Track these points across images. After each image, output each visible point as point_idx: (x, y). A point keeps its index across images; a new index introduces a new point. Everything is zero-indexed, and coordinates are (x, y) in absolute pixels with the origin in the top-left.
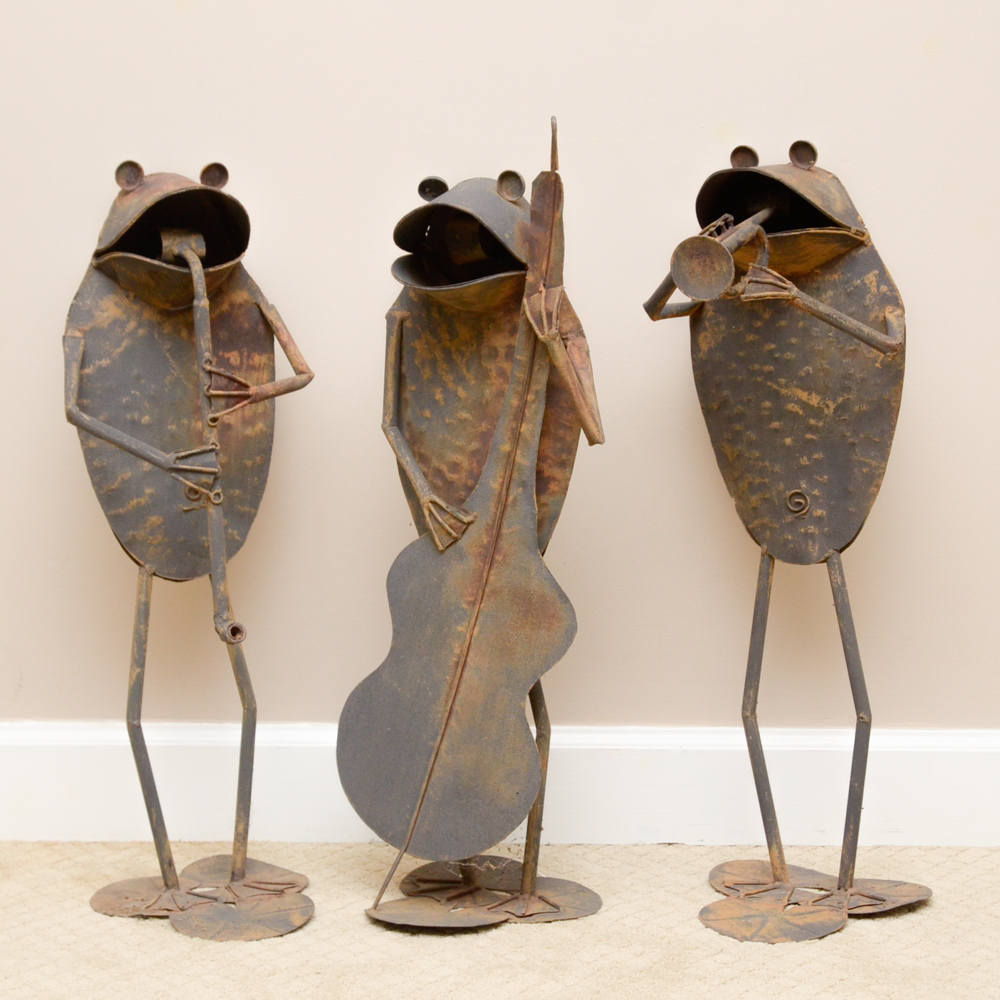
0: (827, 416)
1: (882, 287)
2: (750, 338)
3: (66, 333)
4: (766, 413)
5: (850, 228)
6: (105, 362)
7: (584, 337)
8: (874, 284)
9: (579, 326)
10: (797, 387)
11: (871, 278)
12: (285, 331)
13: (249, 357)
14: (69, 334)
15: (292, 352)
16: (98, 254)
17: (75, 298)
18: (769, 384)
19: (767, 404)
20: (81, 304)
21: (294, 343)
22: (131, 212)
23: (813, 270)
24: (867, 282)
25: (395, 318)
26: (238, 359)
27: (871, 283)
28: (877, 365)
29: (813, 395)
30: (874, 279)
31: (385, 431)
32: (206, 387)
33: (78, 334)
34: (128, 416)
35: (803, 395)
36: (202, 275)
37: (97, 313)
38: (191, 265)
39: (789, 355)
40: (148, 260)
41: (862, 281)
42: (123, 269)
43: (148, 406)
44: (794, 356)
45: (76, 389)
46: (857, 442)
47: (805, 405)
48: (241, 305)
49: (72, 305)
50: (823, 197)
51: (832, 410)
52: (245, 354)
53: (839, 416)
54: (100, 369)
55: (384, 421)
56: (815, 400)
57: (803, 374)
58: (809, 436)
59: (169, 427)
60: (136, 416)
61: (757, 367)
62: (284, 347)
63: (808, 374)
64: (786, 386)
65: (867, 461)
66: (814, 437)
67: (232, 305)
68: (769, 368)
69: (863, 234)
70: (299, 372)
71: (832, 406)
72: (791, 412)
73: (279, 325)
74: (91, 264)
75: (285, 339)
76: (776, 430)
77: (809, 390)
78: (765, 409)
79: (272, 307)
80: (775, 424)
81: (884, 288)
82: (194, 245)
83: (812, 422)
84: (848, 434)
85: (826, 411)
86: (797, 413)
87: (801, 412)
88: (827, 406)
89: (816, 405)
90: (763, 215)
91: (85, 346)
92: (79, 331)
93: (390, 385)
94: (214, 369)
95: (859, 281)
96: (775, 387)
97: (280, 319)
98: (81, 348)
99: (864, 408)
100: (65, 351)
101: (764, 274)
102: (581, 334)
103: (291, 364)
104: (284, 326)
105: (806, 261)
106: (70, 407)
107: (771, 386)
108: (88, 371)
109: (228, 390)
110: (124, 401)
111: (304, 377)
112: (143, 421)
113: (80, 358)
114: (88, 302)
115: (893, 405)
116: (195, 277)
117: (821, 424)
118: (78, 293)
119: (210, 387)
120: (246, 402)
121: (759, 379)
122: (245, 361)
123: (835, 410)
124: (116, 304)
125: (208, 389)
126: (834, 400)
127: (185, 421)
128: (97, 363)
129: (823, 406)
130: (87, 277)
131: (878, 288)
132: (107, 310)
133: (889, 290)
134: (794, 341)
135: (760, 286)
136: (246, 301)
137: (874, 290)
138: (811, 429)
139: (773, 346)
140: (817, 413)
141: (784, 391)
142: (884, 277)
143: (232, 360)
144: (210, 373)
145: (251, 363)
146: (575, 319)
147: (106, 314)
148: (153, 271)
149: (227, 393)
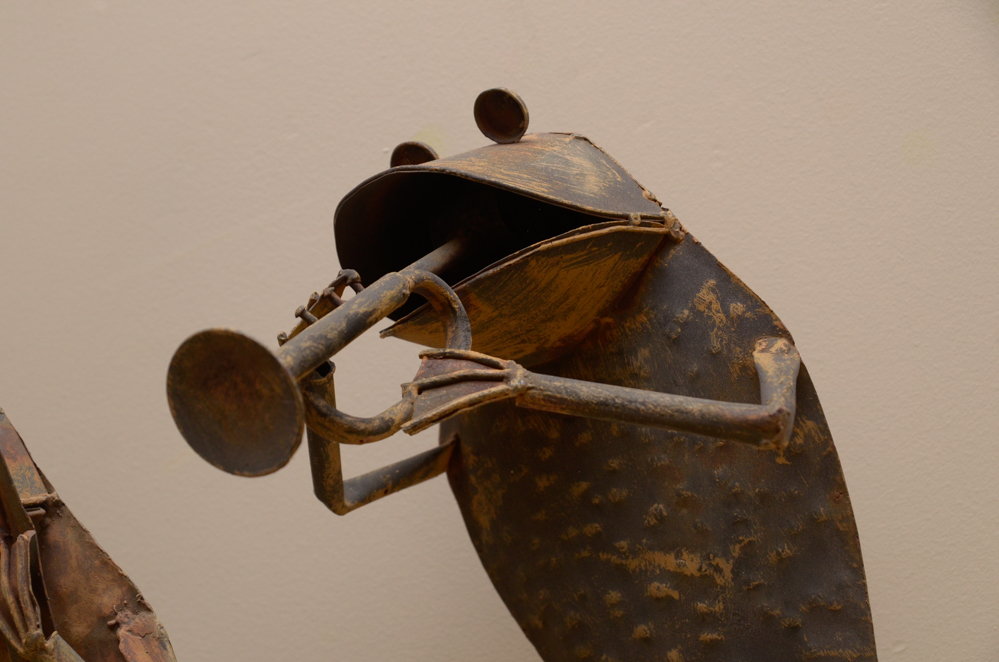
0: (723, 588)
1: (732, 306)
2: (543, 483)
4: (619, 613)
5: (626, 217)
7: (149, 610)
8: (716, 306)
9: (132, 591)
10: (651, 548)
11: (706, 295)
18: (603, 556)
19: (614, 596)
23: (597, 322)
24: (701, 308)
27: (709, 308)
28: (781, 460)
29: (685, 555)
30: (711, 297)
35: (669, 561)
39: (618, 493)
41: (693, 309)
44: (625, 493)
46: (799, 622)
47: (678, 578)
50: (549, 176)
51: (728, 574)
53: (747, 583)
56: (691, 564)
57: (653, 521)
58: (707, 636)
61: (573, 532)
63: (661, 519)
64: (634, 553)
65: (833, 653)
66: (715, 636)
68: (592, 528)
69: (662, 221)
71: (727, 567)
72: (658, 599)
76: (646, 640)
77: (674, 548)
78: (613, 606)
80: (642, 630)
81: (737, 308)
83: (702, 606)
84: (777, 612)
85: (719, 580)
86: (669, 599)
87: (676, 595)
88: (718, 569)
89: (697, 574)
90: (436, 257)
95: (686, 312)
96: (614, 559)
99: (787, 551)
101: (451, 363)
102: (141, 606)
105: (572, 309)
107: (608, 561)
115: (841, 527)
117: (718, 607)
121: (585, 554)
123: (735, 572)
126: (726, 554)
129: (710, 571)
131: (726, 312)
133: (749, 309)
134: (614, 463)
135: (443, 391)
137: (719, 317)
138: (706, 620)
139: (584, 485)
140: (703, 585)
141: (633, 564)
142: (729, 285)
146: (122, 579)
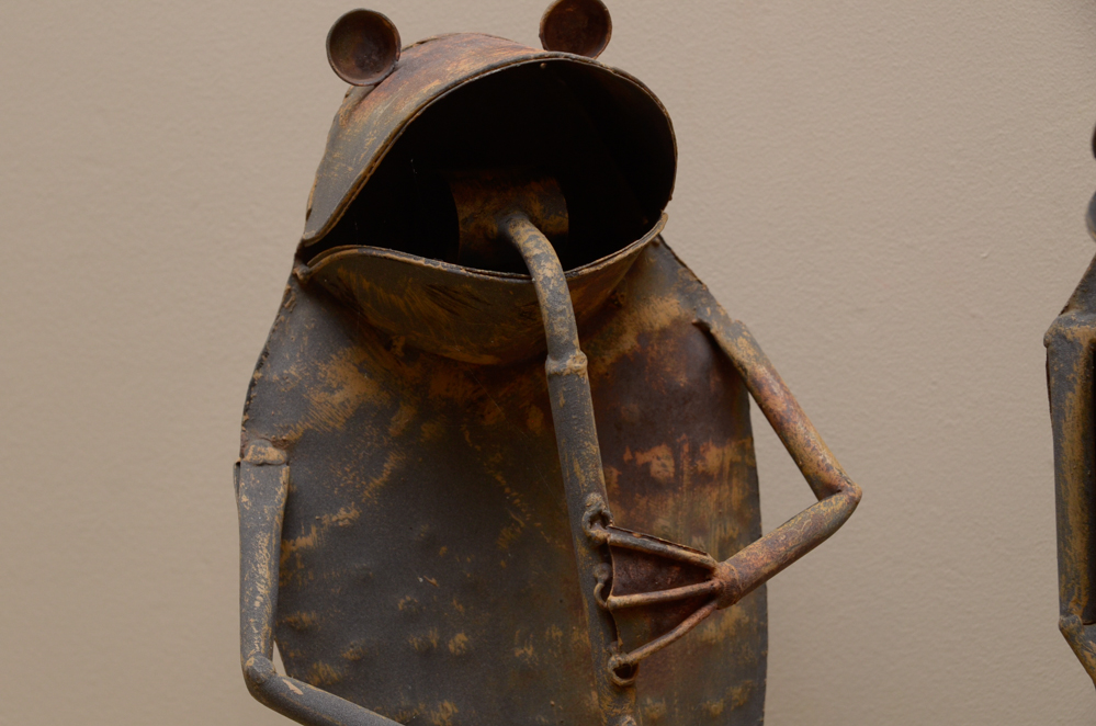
3: (242, 455)
6: (344, 515)
12: (776, 388)
13: (695, 453)
14: (248, 458)
15: (800, 438)
16: (305, 252)
17: (260, 365)
20: (275, 377)
21: (802, 415)
22: (369, 142)
25: (1073, 344)
26: (670, 464)
31: (1070, 637)
32: (599, 586)
33: (273, 454)
34: (415, 641)
36: (564, 289)
37: (317, 397)
38: (533, 265)
40: (422, 261)
42: (366, 284)
43: (461, 608)
45: (268, 609)
48: (664, 332)
49: (252, 384)
52: (686, 448)
54: (337, 532)
55: (1064, 612)
59: (518, 652)
60: (434, 637)
62: (778, 425)
67: (644, 336)
70: (823, 488)
73: (761, 371)
74: (294, 276)
75: (779, 404)
79: (738, 329)
82: (537, 208)
91: (290, 483)
92: (276, 444)
93: (1074, 520)
94: (613, 537)
97: (760, 357)
98: (281, 491)
100: (240, 505)
103: (801, 468)
104: (773, 373)
106: (251, 662)
108: (305, 541)
109: (656, 588)
110: (401, 604)
111: (837, 503)
112: (451, 647)
113: (278, 520)
114: (293, 371)
116: (545, 295)
118: (265, 353)
119: (608, 584)
120: (705, 611)
122: (686, 467)
124: (361, 368)
125: (605, 593)
127: (556, 633)
128: (326, 519)
130: (287, 308)
132: (340, 388)
136: (677, 322)
143: (656, 467)
144: (604, 550)
145: (700, 467)
147: (338, 397)
148: (439, 287)
149: (654, 595)
